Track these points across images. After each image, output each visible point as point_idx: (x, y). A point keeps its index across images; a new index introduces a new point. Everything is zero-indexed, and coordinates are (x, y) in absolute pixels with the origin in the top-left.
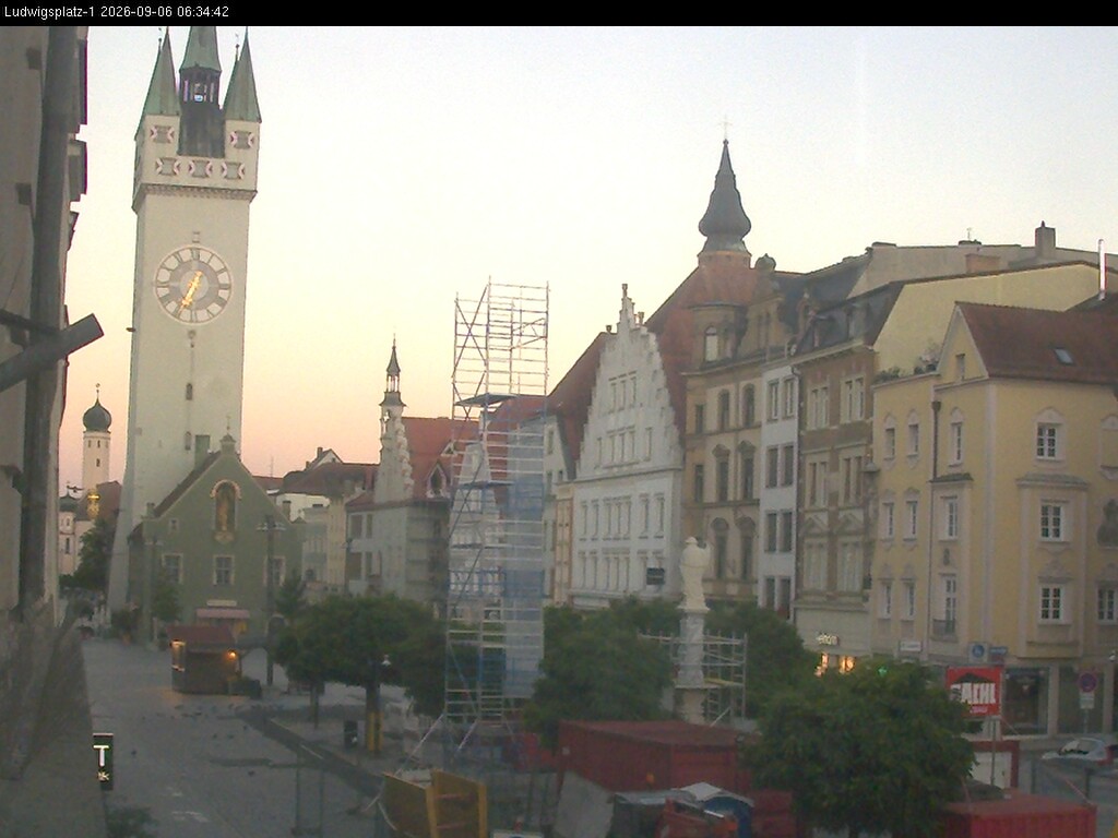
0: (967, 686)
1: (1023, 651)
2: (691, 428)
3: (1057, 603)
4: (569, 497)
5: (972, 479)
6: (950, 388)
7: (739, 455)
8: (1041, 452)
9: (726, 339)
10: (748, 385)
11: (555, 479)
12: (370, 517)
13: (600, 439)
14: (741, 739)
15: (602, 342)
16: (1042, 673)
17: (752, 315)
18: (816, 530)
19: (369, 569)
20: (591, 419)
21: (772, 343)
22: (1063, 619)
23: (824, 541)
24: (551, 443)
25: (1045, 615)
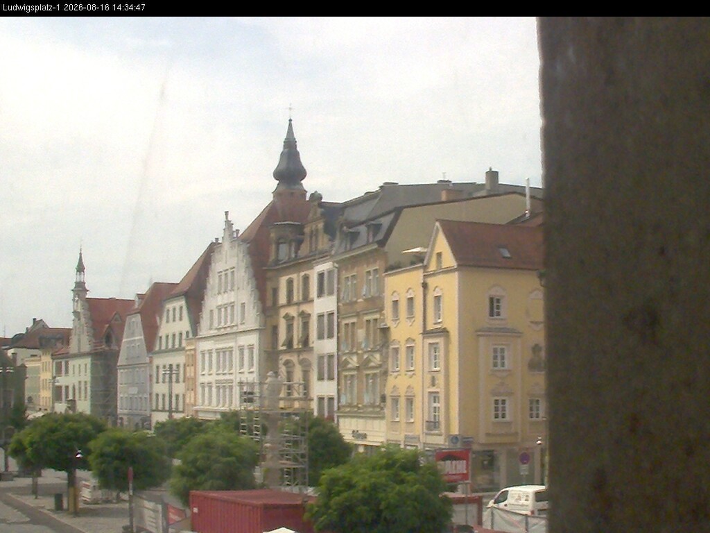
0: (448, 462)
1: (482, 439)
2: (269, 303)
3: (504, 409)
4: (193, 347)
5: (448, 332)
6: (434, 274)
7: (300, 319)
8: (492, 314)
9: (290, 246)
10: (305, 274)
11: (184, 336)
12: (67, 363)
13: (211, 311)
14: (305, 500)
15: (213, 249)
16: (495, 453)
17: (307, 230)
18: (350, 366)
19: (67, 396)
20: (206, 298)
21: (320, 247)
22: (508, 418)
23: (354, 373)
24: (181, 314)
25: (496, 417)
